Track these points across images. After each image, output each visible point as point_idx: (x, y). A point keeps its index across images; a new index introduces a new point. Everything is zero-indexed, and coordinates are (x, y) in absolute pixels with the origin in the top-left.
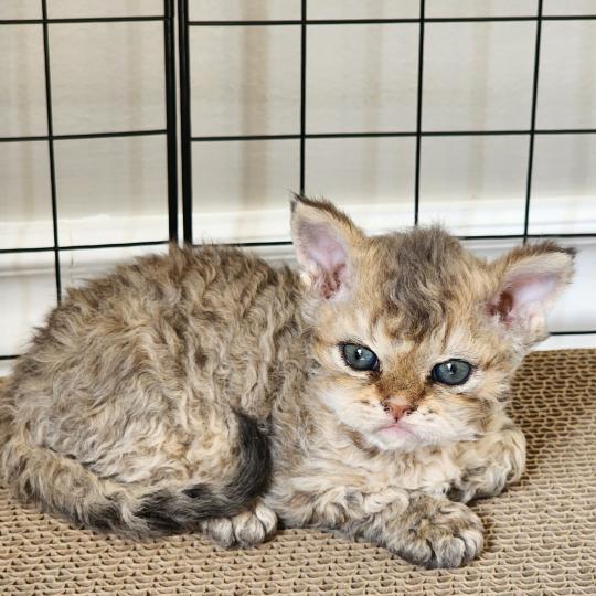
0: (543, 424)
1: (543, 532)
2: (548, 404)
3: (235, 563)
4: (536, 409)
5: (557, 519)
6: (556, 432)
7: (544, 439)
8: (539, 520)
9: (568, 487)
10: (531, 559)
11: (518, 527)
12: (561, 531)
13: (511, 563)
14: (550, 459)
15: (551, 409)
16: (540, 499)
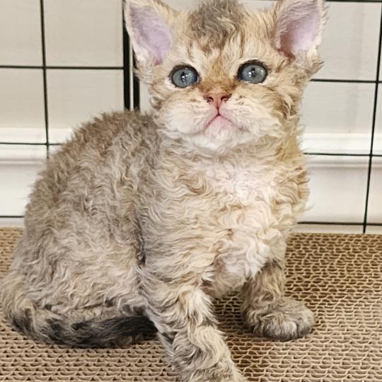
0: (365, 283)
1: (344, 357)
2: (372, 270)
3: (120, 361)
4: (363, 273)
5: (357, 349)
6: (372, 289)
7: (363, 293)
8: (344, 348)
9: (371, 327)
10: (330, 375)
11: (327, 352)
12: (358, 357)
13: (315, 376)
14: (364, 307)
15: (373, 273)
16: (349, 334)
